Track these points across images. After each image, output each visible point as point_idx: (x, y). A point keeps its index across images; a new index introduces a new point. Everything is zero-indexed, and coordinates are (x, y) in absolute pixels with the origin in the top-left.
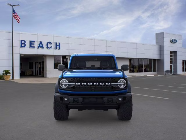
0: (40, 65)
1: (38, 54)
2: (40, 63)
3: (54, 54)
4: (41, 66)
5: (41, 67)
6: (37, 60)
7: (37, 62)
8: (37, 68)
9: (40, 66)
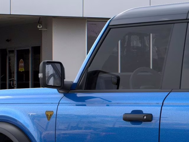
0: (22, 64)
1: (13, 13)
2: (22, 55)
3: (88, 14)
4: (26, 66)
5: (27, 72)
6: (8, 41)
7: (12, 52)
8: (10, 77)
9: (22, 70)
